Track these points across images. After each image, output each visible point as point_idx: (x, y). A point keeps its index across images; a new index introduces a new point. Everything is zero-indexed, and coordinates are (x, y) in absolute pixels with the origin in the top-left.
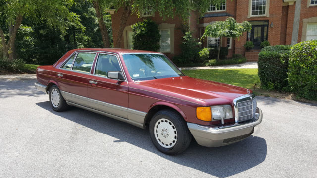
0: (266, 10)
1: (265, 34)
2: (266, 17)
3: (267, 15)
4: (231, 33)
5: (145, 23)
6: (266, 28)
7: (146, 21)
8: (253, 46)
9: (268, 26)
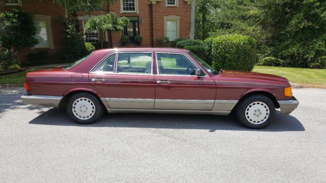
0: (135, 7)
1: (137, 29)
2: (135, 13)
3: (137, 11)
4: (115, 27)
5: (15, 13)
6: (137, 24)
7: (16, 11)
8: (129, 41)
9: (138, 21)
